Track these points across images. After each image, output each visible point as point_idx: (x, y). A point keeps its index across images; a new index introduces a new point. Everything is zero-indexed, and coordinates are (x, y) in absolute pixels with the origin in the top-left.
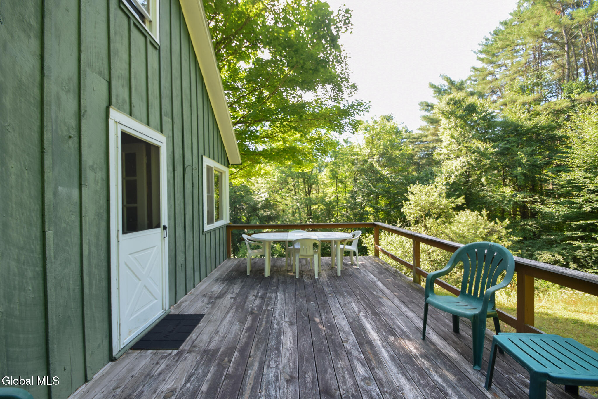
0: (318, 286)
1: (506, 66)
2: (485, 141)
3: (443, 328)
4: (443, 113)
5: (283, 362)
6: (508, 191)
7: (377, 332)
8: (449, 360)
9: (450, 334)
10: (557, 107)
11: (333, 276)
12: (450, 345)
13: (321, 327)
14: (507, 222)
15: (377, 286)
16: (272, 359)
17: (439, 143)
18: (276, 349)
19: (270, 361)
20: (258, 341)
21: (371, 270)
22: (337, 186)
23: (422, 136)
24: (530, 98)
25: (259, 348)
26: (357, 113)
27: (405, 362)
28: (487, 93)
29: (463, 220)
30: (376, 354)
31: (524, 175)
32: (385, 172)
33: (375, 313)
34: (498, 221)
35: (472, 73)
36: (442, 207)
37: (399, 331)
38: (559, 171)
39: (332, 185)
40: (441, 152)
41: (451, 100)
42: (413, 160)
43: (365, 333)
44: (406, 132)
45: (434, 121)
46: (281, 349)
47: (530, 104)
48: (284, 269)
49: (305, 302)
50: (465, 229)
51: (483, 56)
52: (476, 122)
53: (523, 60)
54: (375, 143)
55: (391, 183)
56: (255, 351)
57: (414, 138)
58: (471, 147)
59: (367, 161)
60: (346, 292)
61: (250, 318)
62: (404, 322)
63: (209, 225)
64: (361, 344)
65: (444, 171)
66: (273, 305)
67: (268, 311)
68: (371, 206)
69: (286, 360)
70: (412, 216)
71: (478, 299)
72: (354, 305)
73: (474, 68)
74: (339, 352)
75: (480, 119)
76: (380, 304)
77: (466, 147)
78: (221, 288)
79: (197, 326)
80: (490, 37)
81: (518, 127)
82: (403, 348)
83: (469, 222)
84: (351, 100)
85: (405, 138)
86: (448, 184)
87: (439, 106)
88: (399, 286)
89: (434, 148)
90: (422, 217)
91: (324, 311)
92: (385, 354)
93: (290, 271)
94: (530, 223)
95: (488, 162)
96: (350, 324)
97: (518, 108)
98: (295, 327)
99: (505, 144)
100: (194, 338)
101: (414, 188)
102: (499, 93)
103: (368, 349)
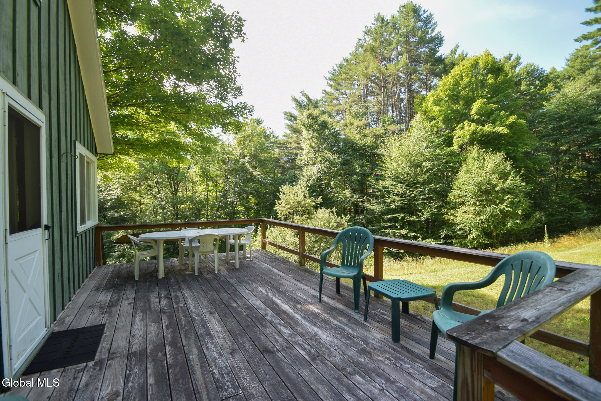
0: (222, 279)
1: (346, 95)
2: (334, 152)
3: (330, 293)
4: (304, 125)
5: (219, 342)
6: (348, 193)
7: (287, 304)
8: (340, 311)
9: (335, 295)
10: (377, 133)
11: (232, 268)
12: (337, 302)
13: (240, 309)
14: (348, 217)
15: (273, 272)
16: (208, 342)
17: (300, 151)
18: (207, 335)
19: (206, 344)
20: (185, 333)
21: (263, 260)
22: (207, 185)
23: (287, 142)
24: (362, 123)
25: (190, 338)
26: (242, 116)
27: (313, 318)
28: (334, 114)
29: (320, 216)
30: (292, 318)
31: (358, 181)
32: (256, 173)
33: (280, 292)
34: (343, 216)
35: (324, 95)
36: (306, 205)
37: (302, 300)
38: (377, 179)
39: (202, 183)
40: (302, 158)
41: (310, 115)
42: (279, 163)
43: (278, 306)
44: (274, 137)
45: (296, 131)
46: (212, 333)
47: (361, 127)
48: (177, 269)
49: (216, 294)
50: (322, 223)
51: (331, 83)
52: (327, 136)
53: (358, 93)
54: (246, 144)
55: (260, 183)
56: (186, 341)
57: (281, 144)
58: (324, 157)
59: (239, 161)
60: (250, 280)
61: (164, 317)
62: (303, 294)
63: (82, 226)
64: (278, 314)
65: (305, 175)
66: (183, 302)
67: (181, 307)
68: (242, 205)
69: (222, 340)
70: (283, 213)
71: (353, 266)
72: (260, 289)
73: (325, 91)
74: (264, 323)
75: (330, 134)
76: (282, 285)
77: (320, 156)
78: (109, 297)
79: (103, 336)
80: (336, 69)
81: (354, 144)
82: (309, 310)
83: (325, 218)
84: (235, 102)
85: (272, 143)
86: (308, 186)
87: (301, 118)
88: (290, 270)
89: (296, 154)
90: (290, 214)
91: (236, 297)
92: (298, 317)
93: (186, 269)
94: (361, 217)
95: (336, 169)
96: (264, 303)
97: (354, 129)
98: (217, 315)
99: (346, 157)
100: (108, 346)
101: (285, 188)
102: (341, 115)
103: (285, 316)
